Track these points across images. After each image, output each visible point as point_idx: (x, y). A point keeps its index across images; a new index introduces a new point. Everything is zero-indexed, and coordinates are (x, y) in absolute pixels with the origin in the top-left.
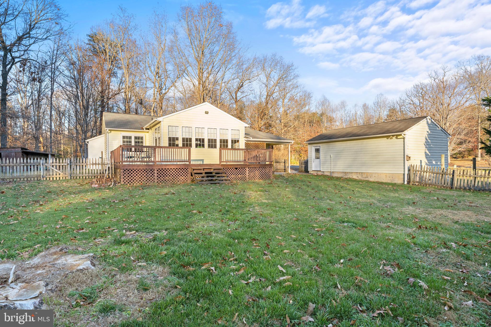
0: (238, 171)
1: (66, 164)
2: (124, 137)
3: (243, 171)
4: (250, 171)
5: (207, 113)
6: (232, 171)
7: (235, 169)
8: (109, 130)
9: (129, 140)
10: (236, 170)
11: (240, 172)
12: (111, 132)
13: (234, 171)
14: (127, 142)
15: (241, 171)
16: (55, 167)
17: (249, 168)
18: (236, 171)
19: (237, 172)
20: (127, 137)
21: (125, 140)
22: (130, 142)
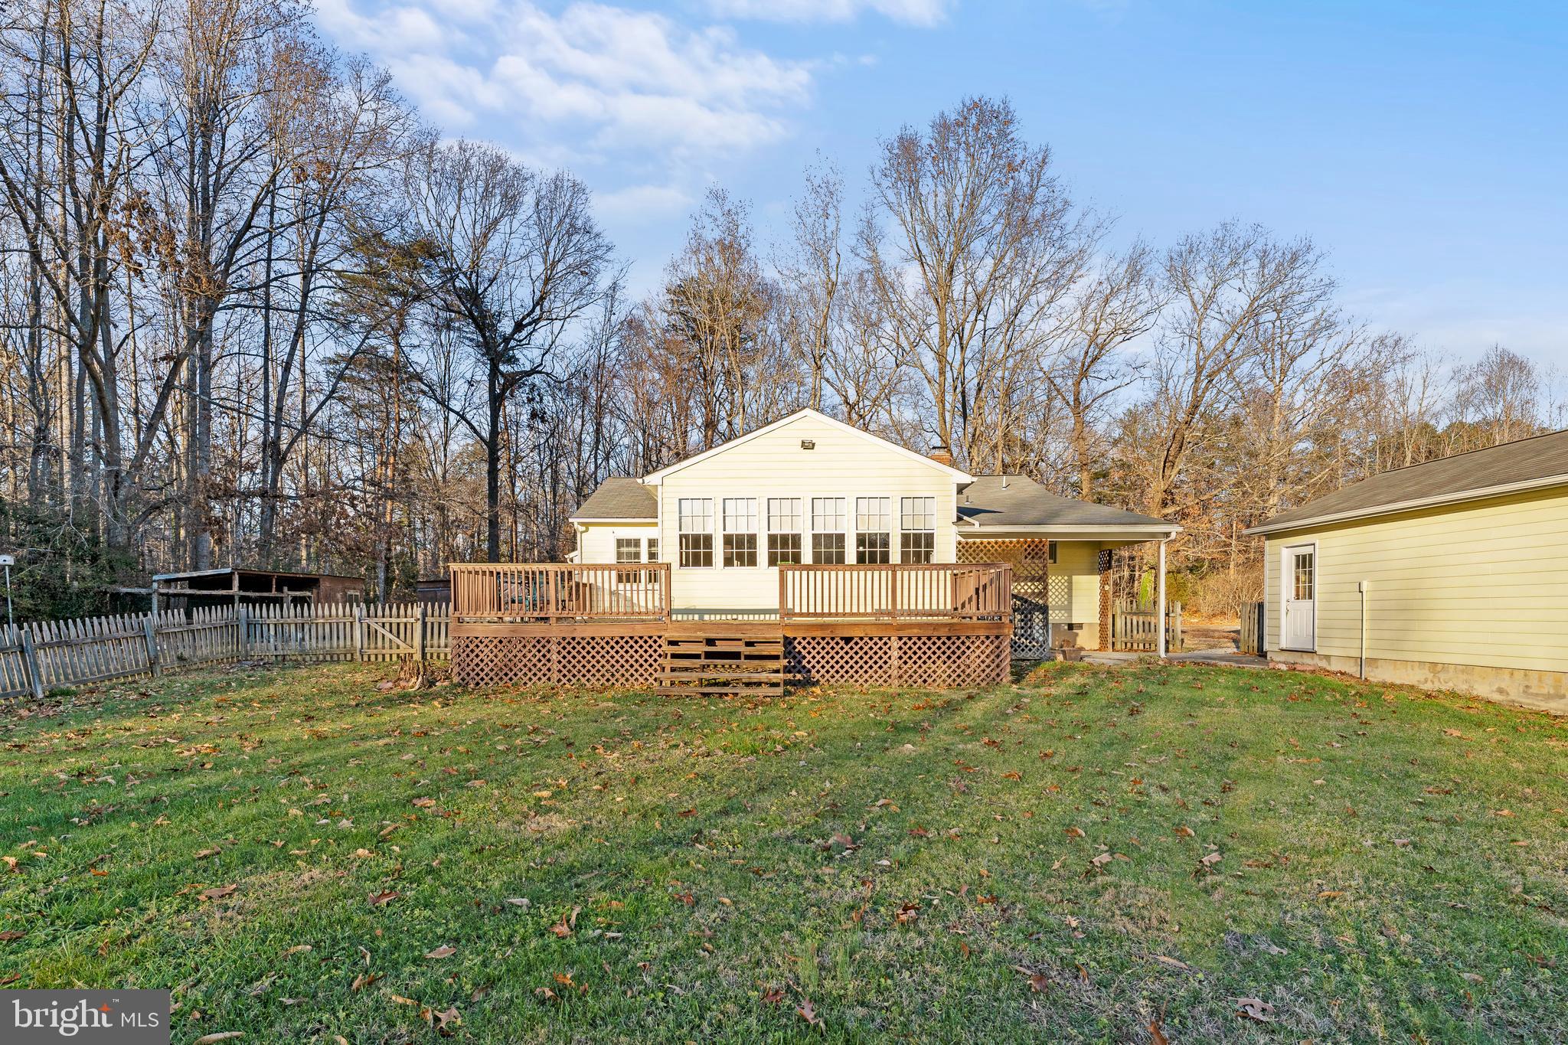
0: (856, 648)
1: (412, 620)
2: (620, 543)
3: (876, 648)
4: (905, 648)
5: (808, 446)
6: (828, 648)
7: (842, 643)
8: (582, 524)
9: (632, 549)
10: (847, 644)
11: (861, 653)
12: (587, 531)
13: (837, 648)
14: (629, 555)
15: (866, 648)
16: (387, 626)
17: (900, 638)
18: (847, 648)
19: (851, 653)
20: (629, 543)
21: (624, 550)
22: (637, 555)
